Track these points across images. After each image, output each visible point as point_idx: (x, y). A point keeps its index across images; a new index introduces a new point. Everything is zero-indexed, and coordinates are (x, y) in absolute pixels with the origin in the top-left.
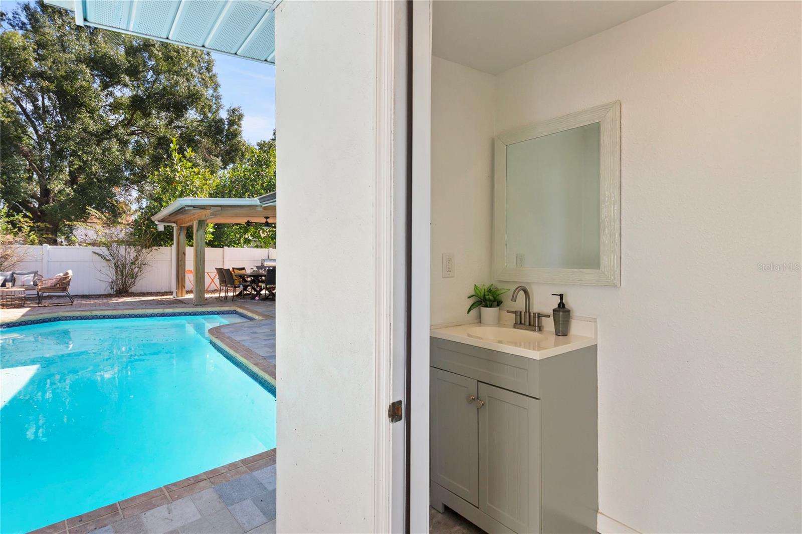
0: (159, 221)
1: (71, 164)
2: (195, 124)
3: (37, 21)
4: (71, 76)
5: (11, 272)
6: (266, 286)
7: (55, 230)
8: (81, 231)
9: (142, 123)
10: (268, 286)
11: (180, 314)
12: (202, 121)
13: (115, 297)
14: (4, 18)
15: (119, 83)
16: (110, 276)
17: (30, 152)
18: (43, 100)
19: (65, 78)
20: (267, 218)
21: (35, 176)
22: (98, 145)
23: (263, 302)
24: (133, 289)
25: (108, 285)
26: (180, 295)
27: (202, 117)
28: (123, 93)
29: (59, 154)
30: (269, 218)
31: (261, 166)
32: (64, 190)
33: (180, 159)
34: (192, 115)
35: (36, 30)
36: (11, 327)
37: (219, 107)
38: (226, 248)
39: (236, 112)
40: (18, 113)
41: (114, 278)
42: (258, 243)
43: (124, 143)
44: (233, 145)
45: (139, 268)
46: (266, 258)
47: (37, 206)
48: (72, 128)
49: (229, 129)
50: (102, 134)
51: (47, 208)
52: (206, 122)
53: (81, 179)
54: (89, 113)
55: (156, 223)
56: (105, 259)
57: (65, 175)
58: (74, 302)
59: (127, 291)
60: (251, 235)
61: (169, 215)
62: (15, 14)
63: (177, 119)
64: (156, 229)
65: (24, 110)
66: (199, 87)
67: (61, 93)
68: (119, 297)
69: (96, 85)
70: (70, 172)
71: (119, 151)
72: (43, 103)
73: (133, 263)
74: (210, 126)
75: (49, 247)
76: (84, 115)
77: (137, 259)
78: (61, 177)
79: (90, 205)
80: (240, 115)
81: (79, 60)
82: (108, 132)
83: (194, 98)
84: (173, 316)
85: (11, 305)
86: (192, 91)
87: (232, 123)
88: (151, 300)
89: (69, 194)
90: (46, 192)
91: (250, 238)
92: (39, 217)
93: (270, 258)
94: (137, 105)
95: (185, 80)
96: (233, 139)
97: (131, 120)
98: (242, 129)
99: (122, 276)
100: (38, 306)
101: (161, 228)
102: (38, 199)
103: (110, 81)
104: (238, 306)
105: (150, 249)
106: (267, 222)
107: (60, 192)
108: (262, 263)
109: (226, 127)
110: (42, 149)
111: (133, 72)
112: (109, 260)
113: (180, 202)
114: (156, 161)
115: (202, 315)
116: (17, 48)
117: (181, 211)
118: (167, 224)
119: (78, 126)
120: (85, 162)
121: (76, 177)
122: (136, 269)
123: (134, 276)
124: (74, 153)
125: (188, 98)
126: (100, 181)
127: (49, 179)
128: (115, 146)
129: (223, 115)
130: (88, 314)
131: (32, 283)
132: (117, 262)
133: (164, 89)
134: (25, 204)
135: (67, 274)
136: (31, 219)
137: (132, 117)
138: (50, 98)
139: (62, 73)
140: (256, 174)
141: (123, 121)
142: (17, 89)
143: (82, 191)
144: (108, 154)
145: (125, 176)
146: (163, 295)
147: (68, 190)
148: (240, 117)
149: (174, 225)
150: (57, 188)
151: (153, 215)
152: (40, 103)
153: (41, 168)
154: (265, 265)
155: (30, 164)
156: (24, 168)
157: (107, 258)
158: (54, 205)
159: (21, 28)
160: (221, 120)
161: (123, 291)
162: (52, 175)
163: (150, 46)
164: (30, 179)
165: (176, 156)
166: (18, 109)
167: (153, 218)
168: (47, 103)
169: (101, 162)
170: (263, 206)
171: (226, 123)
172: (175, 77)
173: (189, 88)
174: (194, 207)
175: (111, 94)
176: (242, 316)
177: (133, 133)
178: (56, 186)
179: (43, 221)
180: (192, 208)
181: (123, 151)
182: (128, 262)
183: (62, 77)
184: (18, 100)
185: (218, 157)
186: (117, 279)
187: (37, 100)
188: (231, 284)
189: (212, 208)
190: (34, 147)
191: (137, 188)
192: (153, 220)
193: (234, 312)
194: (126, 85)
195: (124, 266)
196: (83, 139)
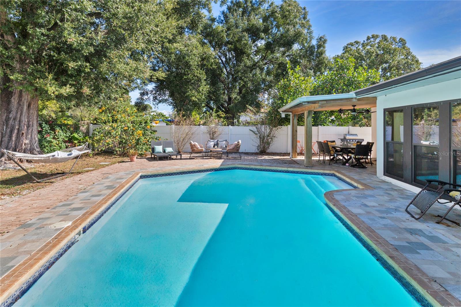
0: (282, 112)
1: (240, 84)
2: (298, 52)
3: (227, 17)
4: (240, 40)
5: (217, 140)
6: (355, 156)
7: (233, 118)
8: (244, 117)
9: (270, 57)
10: (356, 157)
11: (297, 172)
12: (301, 49)
13: (260, 155)
14: (216, 20)
15: (259, 38)
16: (257, 143)
17: (224, 80)
18: (229, 55)
19: (237, 41)
20: (354, 106)
21: (226, 92)
22: (251, 72)
23: (352, 168)
24: (268, 151)
25: (256, 148)
26: (294, 157)
27: (302, 47)
28: (261, 43)
29: (235, 80)
30: (355, 106)
31: (343, 70)
32: (237, 97)
33: (293, 73)
34: (296, 47)
35: (227, 22)
36: (216, 171)
37: (311, 38)
38: (320, 126)
39: (322, 39)
40: (220, 63)
41: (259, 144)
42: (340, 123)
43: (262, 69)
44: (320, 60)
45: (271, 139)
46: (347, 133)
47: (226, 106)
48: (240, 66)
49: (317, 51)
50: (252, 67)
51: (230, 107)
52: (304, 50)
53: (243, 91)
54: (247, 56)
55: (281, 112)
56: (255, 133)
57: (237, 90)
58: (242, 157)
59: (265, 152)
60: (335, 117)
61: (290, 108)
62: (220, 17)
63: (288, 51)
64: (281, 116)
65: (222, 61)
66: (301, 29)
67: (235, 49)
68: (261, 155)
69: (250, 42)
70: (239, 88)
71: (260, 74)
72: (229, 56)
73: (268, 136)
74: (307, 51)
75: (231, 127)
76: (245, 58)
77: (270, 134)
78: (235, 91)
79: (247, 104)
80: (324, 40)
81: (243, 31)
82: (255, 65)
83: (297, 36)
84: (293, 173)
85: (217, 157)
86: (296, 32)
87: (319, 46)
88: (278, 159)
89: (238, 99)
90: (230, 99)
91: (334, 119)
92: (227, 111)
93: (350, 133)
94: (269, 47)
95: (292, 26)
96: (320, 56)
97: (265, 57)
98: (326, 49)
99: (263, 144)
100: (227, 159)
101: (283, 116)
102: (227, 103)
103: (256, 39)
104: (336, 171)
105: (277, 128)
106: (354, 109)
107: (235, 98)
108: (344, 137)
109: (316, 49)
110: (229, 78)
111: (266, 31)
112: (257, 134)
113: (300, 100)
114: (278, 77)
115: (311, 174)
116: (219, 32)
117: (299, 105)
118: (286, 113)
119: (242, 64)
120: (245, 82)
121: (242, 90)
122: (270, 139)
123: (269, 144)
124: (241, 79)
125: (294, 37)
126: (251, 91)
127: (231, 92)
128: (258, 71)
129: (314, 42)
130: (248, 167)
131: (224, 146)
132: (261, 135)
133: (282, 35)
134: (222, 105)
135: (239, 142)
136: (225, 112)
137: (266, 54)
138: (231, 54)
139: (236, 39)
140: (339, 76)
141: (261, 58)
142: (219, 52)
143: (244, 97)
144: (255, 76)
145: (262, 87)
146: (284, 156)
147: (238, 97)
148: (325, 42)
149: (291, 113)
150: (234, 97)
151: (279, 108)
152: (228, 57)
153: (228, 88)
154: (347, 138)
155: (224, 86)
156: (222, 88)
157: (256, 133)
158: (233, 105)
159: (221, 23)
160: (313, 47)
161: (263, 152)
162: (232, 90)
163: (274, 12)
164: (224, 93)
165: (290, 72)
166: (220, 61)
167: (279, 110)
168: (230, 56)
169: (252, 81)
170: (358, 98)
171: (316, 47)
172: (287, 26)
173: (295, 31)
174: (308, 102)
175: (256, 45)
176: (341, 180)
177: (266, 64)
178: (234, 96)
179: (229, 114)
180: (307, 103)
181: (261, 74)
182: (265, 135)
183: (236, 41)
184: (220, 57)
185: (311, 70)
186: (261, 145)
187: (227, 55)
188: (328, 153)
189: (320, 102)
190: (226, 78)
191: (267, 93)
192: (279, 111)
193: (333, 175)
194: (262, 39)
195: (264, 137)
196: (245, 71)
